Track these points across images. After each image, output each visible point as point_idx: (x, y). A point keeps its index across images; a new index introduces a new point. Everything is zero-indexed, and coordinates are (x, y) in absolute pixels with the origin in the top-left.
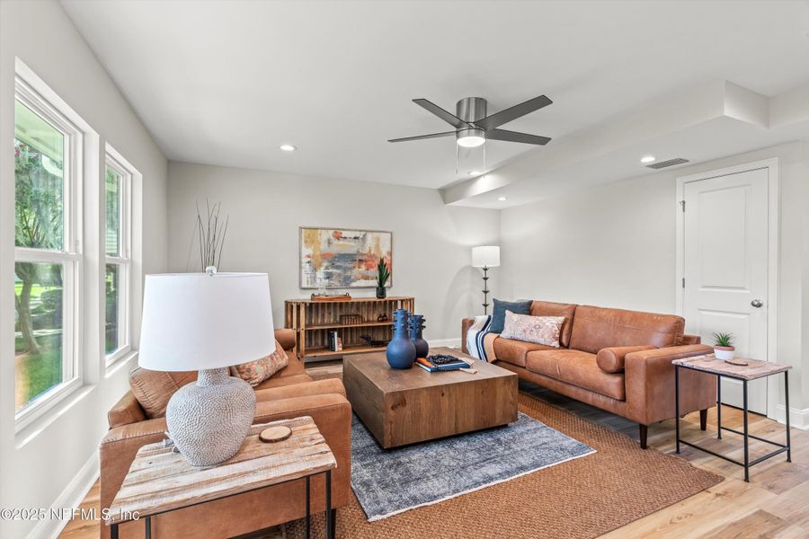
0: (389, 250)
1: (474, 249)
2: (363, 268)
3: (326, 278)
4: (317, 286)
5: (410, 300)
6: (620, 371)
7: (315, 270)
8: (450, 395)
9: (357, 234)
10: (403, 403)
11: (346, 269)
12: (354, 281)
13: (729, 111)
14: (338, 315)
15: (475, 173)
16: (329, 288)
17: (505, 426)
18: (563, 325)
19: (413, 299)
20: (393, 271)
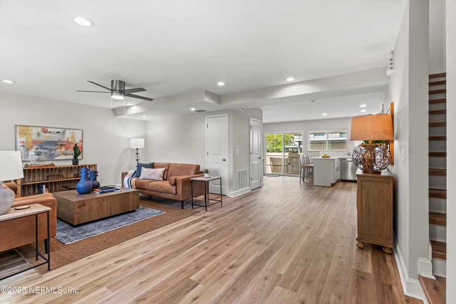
0: (81, 139)
1: (131, 140)
2: (63, 149)
3: (35, 155)
4: (29, 160)
5: (94, 165)
6: (175, 184)
7: (28, 150)
8: (107, 200)
9: (59, 130)
10: (84, 205)
11: (50, 150)
12: (57, 156)
13: (206, 100)
14: (46, 176)
15: (129, 104)
16: (38, 160)
17: (134, 211)
18: (165, 171)
19: (96, 165)
20: (84, 151)
